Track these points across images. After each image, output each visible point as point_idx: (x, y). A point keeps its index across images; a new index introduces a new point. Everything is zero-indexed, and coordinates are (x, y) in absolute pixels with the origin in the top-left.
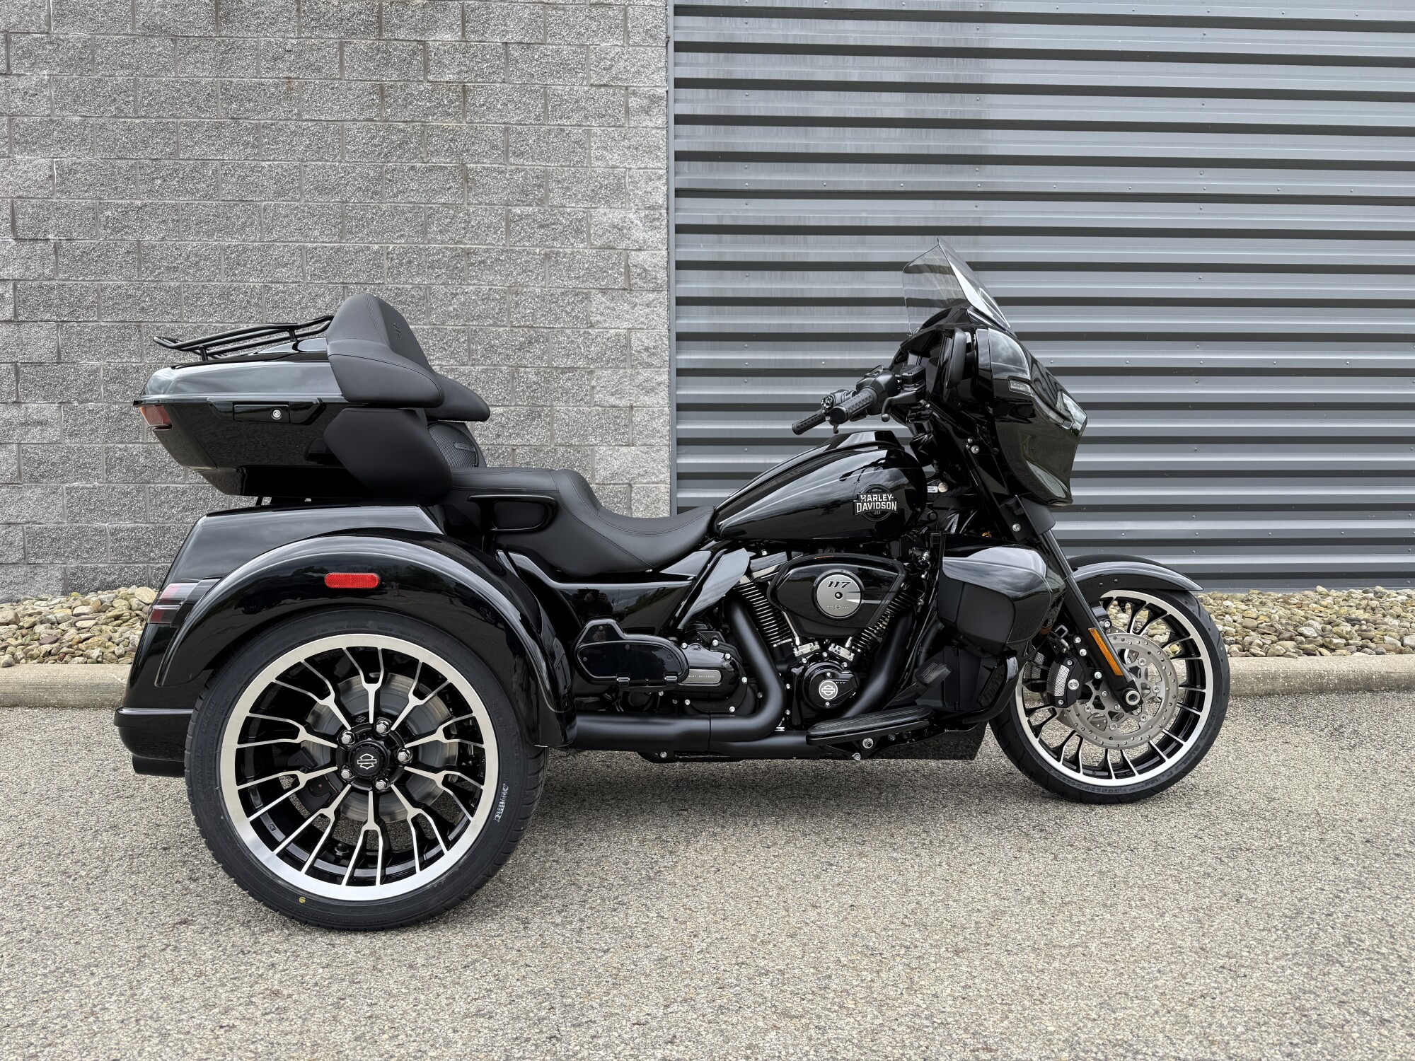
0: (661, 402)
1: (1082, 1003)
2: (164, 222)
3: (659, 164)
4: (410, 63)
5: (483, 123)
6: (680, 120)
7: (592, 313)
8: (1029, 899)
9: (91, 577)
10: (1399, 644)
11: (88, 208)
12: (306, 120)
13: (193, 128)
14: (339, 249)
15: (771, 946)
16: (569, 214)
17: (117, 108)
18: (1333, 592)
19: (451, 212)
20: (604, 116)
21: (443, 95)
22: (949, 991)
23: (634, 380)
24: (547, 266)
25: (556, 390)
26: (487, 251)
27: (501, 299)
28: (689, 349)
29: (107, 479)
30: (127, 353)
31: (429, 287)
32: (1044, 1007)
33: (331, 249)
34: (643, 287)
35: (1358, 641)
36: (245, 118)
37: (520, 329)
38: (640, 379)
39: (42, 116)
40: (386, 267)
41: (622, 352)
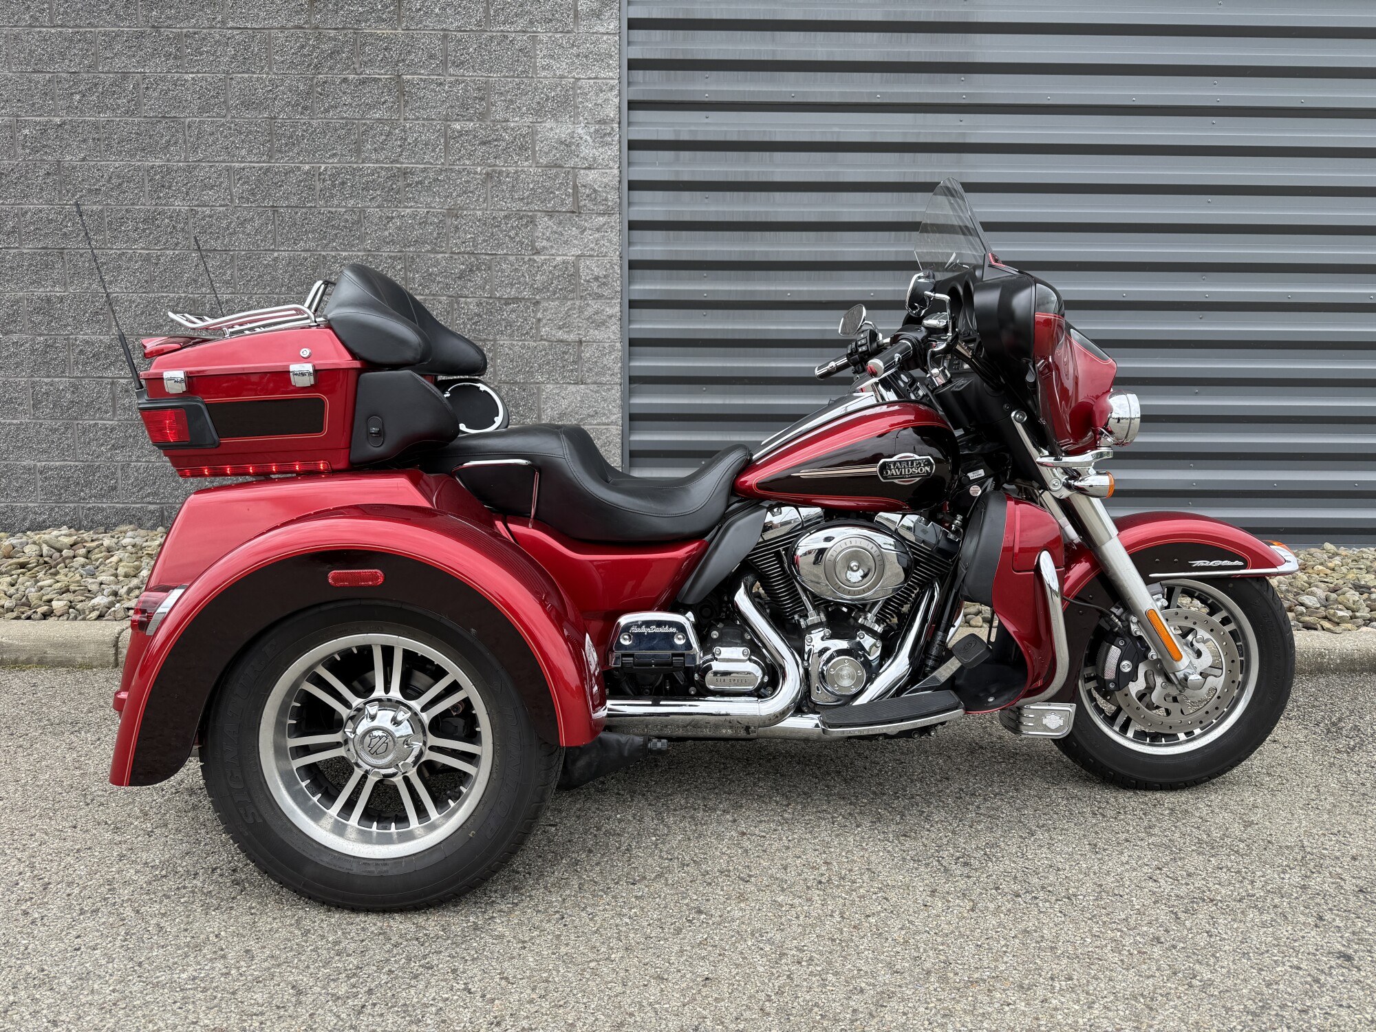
0: (612, 337)
2: (85, 141)
3: (611, 74)
5: (420, 29)
6: (634, 24)
7: (538, 237)
9: (21, 516)
11: (6, 126)
12: (231, 28)
13: (112, 39)
14: (268, 170)
16: (513, 129)
17: (31, 17)
18: (1343, 551)
19: (387, 128)
20: (551, 20)
23: (583, 313)
24: (490, 186)
25: (499, 322)
26: (425, 170)
27: (439, 223)
28: (643, 280)
29: (34, 415)
30: (50, 282)
31: (363, 211)
33: (260, 170)
34: (593, 210)
35: (1364, 613)
36: (167, 27)
37: (460, 256)
38: (589, 312)
40: (318, 189)
41: (569, 281)
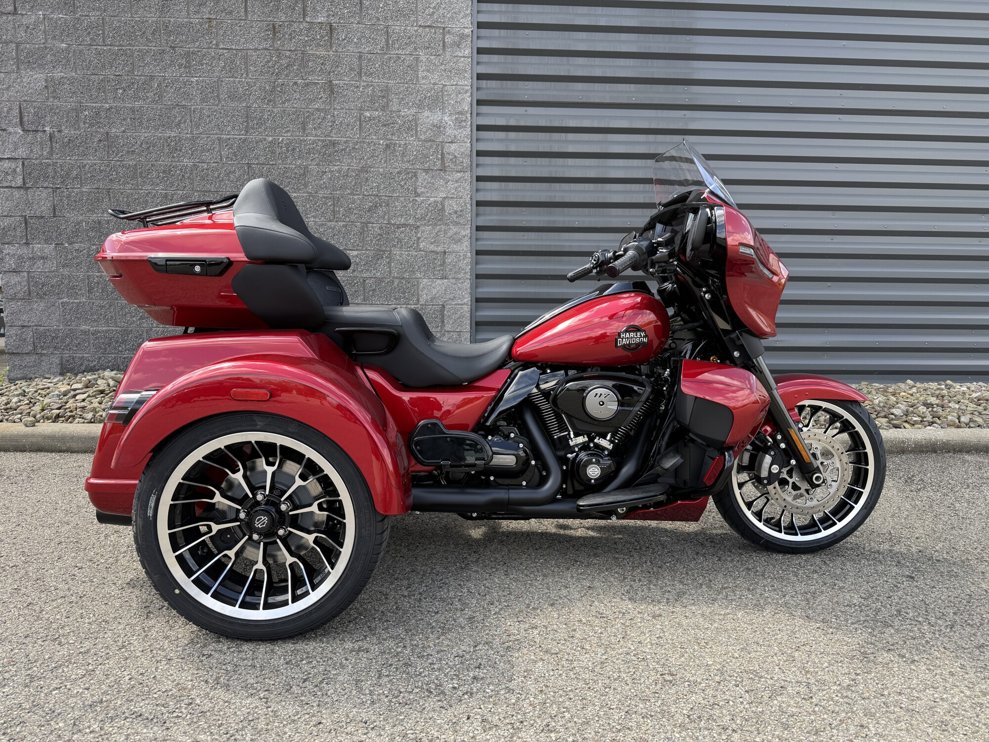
0: (465, 249)
1: (730, 648)
2: (124, 119)
3: (466, 83)
4: (294, 9)
5: (344, 52)
6: (480, 51)
7: (418, 186)
8: (701, 585)
9: (80, 363)
10: (957, 421)
11: (72, 109)
12: (222, 49)
13: (143, 55)
14: (245, 140)
15: (539, 611)
16: (403, 117)
17: (91, 39)
18: (918, 385)
19: (322, 114)
20: (428, 48)
21: (316, 32)
22: (648, 640)
23: (447, 234)
24: (388, 153)
25: (393, 240)
26: (346, 142)
27: (356, 176)
28: (486, 213)
29: (89, 297)
30: (100, 211)
31: (306, 167)
32: (707, 650)
33: (240, 140)
34: (454, 169)
35: (929, 418)
36: (180, 47)
37: (369, 197)
38: (451, 233)
39: (40, 44)
40: (278, 152)
41: (439, 214)
